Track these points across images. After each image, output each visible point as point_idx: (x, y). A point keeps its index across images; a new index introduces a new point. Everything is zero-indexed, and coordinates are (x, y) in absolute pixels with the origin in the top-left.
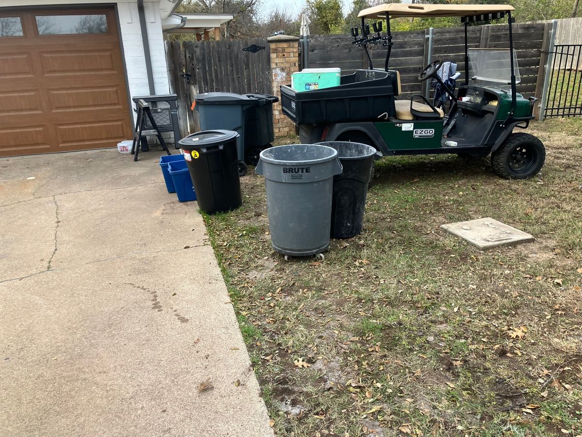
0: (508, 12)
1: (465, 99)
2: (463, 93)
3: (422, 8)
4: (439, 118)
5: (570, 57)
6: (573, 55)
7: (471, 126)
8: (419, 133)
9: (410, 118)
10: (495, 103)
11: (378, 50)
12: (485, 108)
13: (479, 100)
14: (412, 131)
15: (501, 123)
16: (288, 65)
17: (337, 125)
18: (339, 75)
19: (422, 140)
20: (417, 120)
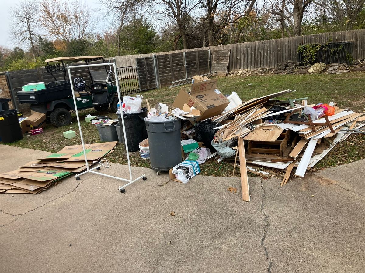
0: (102, 58)
1: (95, 88)
2: (93, 86)
3: (74, 58)
4: (89, 95)
5: (124, 72)
6: (124, 71)
7: (100, 97)
8: (84, 101)
9: (79, 96)
10: (106, 88)
11: (45, 76)
12: (103, 90)
13: (100, 88)
14: (81, 101)
15: (110, 94)
16: (2, 86)
17: (53, 102)
18: (44, 85)
19: (86, 103)
20: (82, 96)
